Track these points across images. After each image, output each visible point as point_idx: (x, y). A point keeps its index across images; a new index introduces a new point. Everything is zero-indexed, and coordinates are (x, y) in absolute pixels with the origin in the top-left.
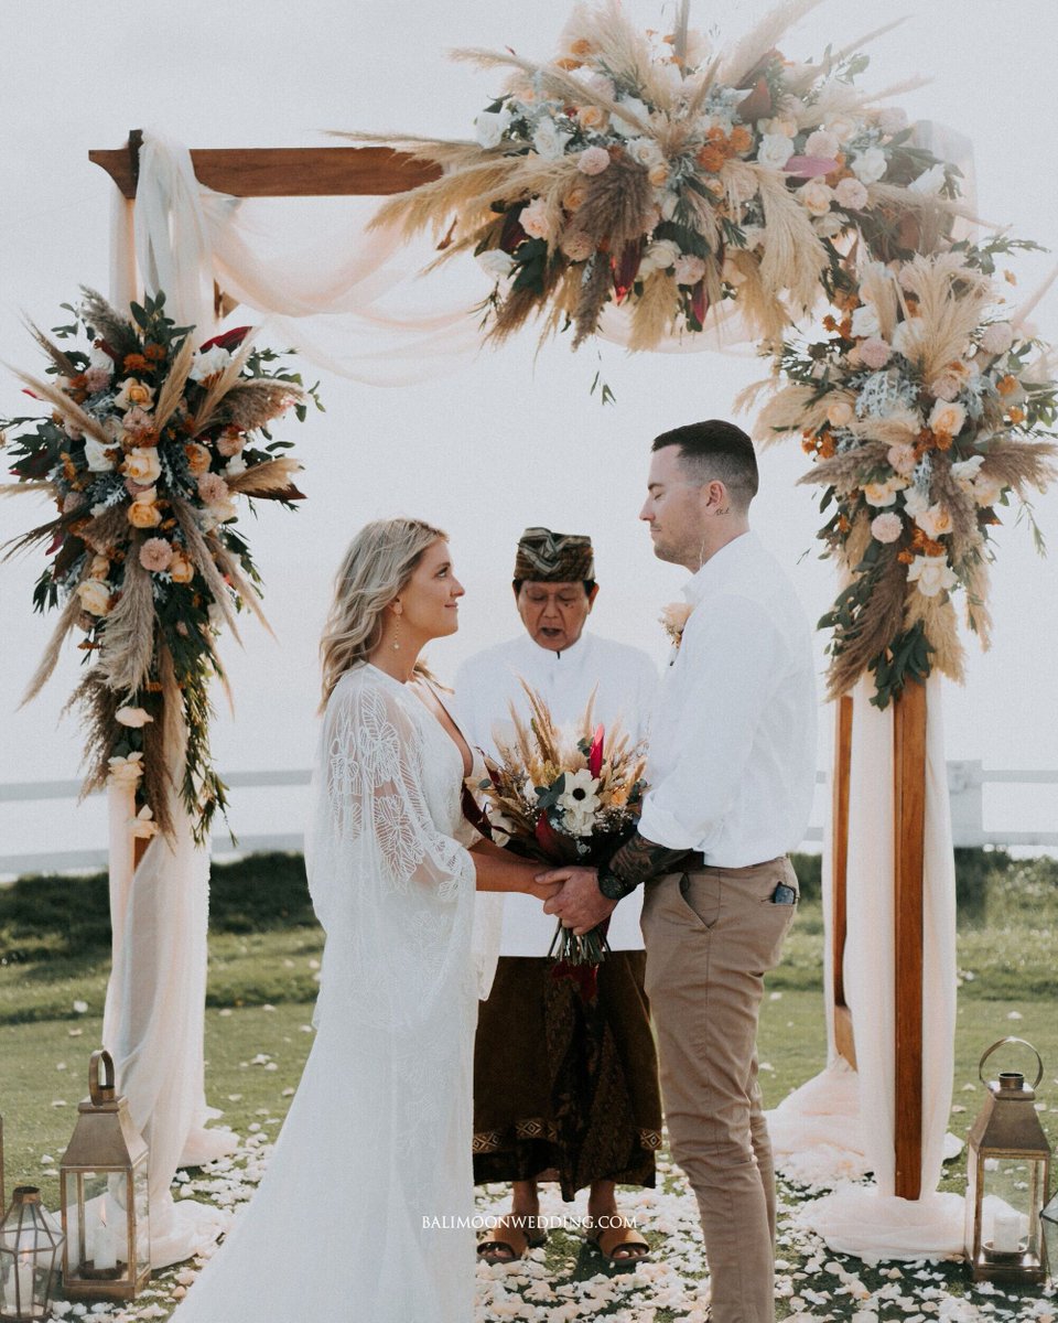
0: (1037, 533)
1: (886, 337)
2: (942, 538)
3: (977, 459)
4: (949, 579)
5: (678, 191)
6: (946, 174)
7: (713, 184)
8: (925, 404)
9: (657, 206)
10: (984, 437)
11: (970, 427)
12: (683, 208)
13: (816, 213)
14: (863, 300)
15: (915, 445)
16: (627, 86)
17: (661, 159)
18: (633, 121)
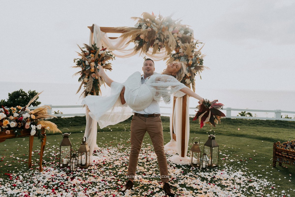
0: (201, 77)
1: (183, 52)
2: (189, 77)
3: (194, 67)
4: (190, 82)
5: (159, 34)
6: (191, 34)
7: (163, 33)
8: (188, 60)
9: (157, 36)
10: (195, 65)
11: (193, 64)
12: (160, 36)
13: (176, 37)
14: (181, 48)
15: (187, 65)
16: (153, 21)
17: (157, 30)
18: (154, 25)
